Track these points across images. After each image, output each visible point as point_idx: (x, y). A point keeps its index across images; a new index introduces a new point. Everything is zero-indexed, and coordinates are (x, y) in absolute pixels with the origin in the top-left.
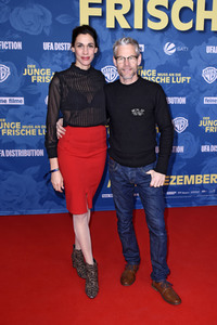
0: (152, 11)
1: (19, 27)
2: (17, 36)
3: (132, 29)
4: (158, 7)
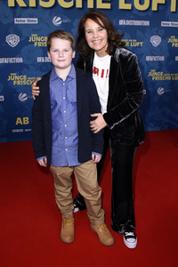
3: (28, 7)
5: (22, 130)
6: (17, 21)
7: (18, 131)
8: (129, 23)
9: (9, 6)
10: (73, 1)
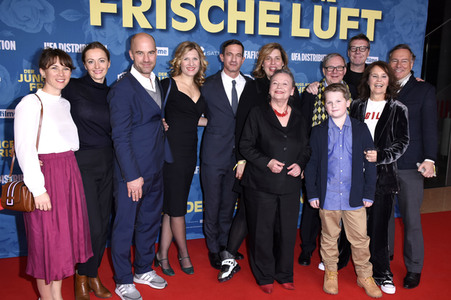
0: (176, 9)
1: (12, 23)
2: (9, 33)
3: (153, 30)
4: (184, 5)
8: (305, 57)
9: (124, 26)
10: (223, 23)
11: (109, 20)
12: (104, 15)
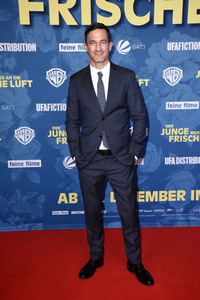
5: (67, 212)
6: (63, 48)
7: (60, 213)
9: (51, 23)
10: (149, 14)
11: (37, 19)
12: (32, 14)
